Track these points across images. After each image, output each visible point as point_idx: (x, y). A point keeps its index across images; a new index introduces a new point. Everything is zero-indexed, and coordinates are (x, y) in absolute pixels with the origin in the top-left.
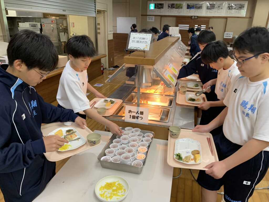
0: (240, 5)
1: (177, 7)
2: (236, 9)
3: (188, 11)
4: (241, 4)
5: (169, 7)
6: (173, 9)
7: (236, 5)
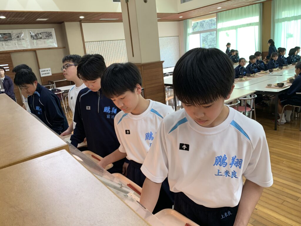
0: (46, 34)
2: (43, 39)
4: (46, 32)
7: (40, 33)
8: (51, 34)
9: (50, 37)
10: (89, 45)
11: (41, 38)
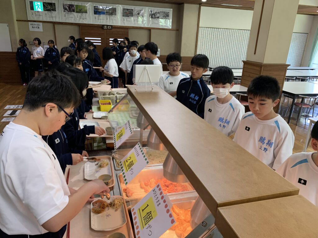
0: (164, 14)
1: (78, 10)
2: (160, 19)
3: (97, 18)
4: (165, 12)
5: (65, 9)
6: (72, 13)
7: (159, 13)
8: (168, 14)
9: (167, 17)
10: (203, 30)
11: (158, 18)
